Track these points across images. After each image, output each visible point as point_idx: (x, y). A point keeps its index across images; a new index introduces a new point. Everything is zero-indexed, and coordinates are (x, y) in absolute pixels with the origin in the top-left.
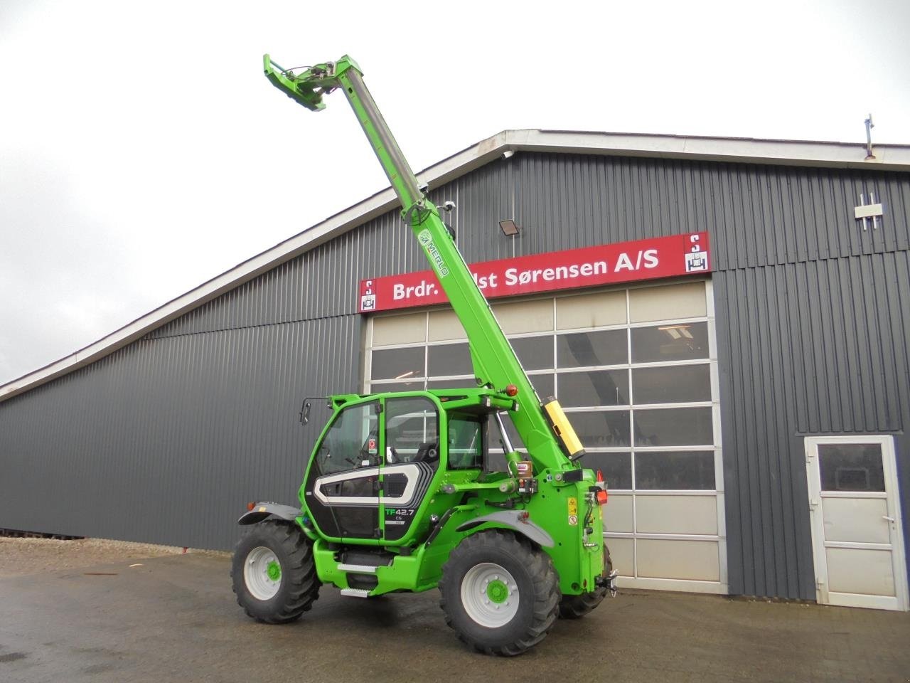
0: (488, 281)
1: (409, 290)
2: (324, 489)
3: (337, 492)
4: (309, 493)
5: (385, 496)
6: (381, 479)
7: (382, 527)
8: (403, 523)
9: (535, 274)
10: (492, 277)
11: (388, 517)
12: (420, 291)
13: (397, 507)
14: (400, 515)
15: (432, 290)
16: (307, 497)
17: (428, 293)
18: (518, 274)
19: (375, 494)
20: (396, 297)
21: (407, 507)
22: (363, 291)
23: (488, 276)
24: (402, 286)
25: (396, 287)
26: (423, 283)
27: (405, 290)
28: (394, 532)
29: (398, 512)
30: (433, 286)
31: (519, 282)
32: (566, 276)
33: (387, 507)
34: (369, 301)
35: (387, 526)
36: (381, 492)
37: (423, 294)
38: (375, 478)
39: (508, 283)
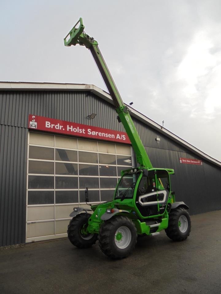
0: (82, 131)
1: (52, 125)
2: (142, 200)
3: (146, 201)
4: (137, 202)
6: (158, 195)
7: (159, 210)
8: (164, 208)
9: (97, 133)
10: (84, 130)
11: (160, 207)
12: (57, 127)
13: (162, 204)
15: (62, 128)
17: (60, 129)
18: (91, 131)
19: (156, 200)
20: (46, 126)
21: (165, 203)
22: (31, 119)
23: (82, 129)
24: (49, 123)
25: (47, 122)
26: (58, 124)
27: (51, 125)
28: (162, 211)
29: (163, 205)
30: (62, 127)
31: (92, 134)
32: (105, 136)
33: (160, 204)
34: (33, 124)
35: (160, 210)
36: (158, 199)
37: (58, 128)
38: (156, 195)
39: (88, 133)
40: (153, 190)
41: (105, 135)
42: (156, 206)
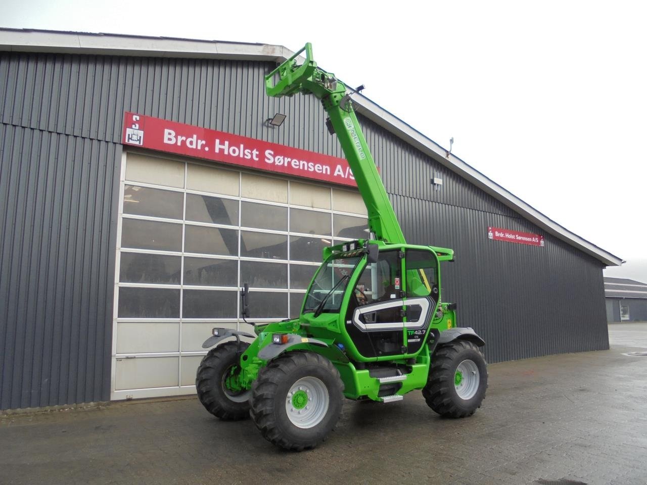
0: (252, 154)
1: (180, 139)
2: (362, 318)
3: (373, 320)
4: (349, 322)
5: (408, 321)
6: (405, 309)
7: (405, 344)
8: (419, 340)
9: (287, 160)
10: (255, 152)
11: (410, 337)
12: (191, 143)
13: (415, 329)
14: (418, 335)
15: (203, 146)
16: (347, 326)
17: (199, 148)
18: (274, 156)
19: (400, 320)
20: (166, 141)
21: (422, 329)
22: (130, 124)
23: (252, 150)
24: (173, 133)
25: (167, 131)
26: (195, 136)
27: (176, 137)
28: (413, 348)
29: (416, 333)
30: (204, 142)
31: (274, 162)
32: (306, 169)
33: (409, 329)
34: (135, 135)
35: (409, 344)
36: (405, 319)
37: (194, 146)
38: (400, 308)
39: (267, 161)
40: (393, 296)
41: (308, 167)
42: (399, 333)
